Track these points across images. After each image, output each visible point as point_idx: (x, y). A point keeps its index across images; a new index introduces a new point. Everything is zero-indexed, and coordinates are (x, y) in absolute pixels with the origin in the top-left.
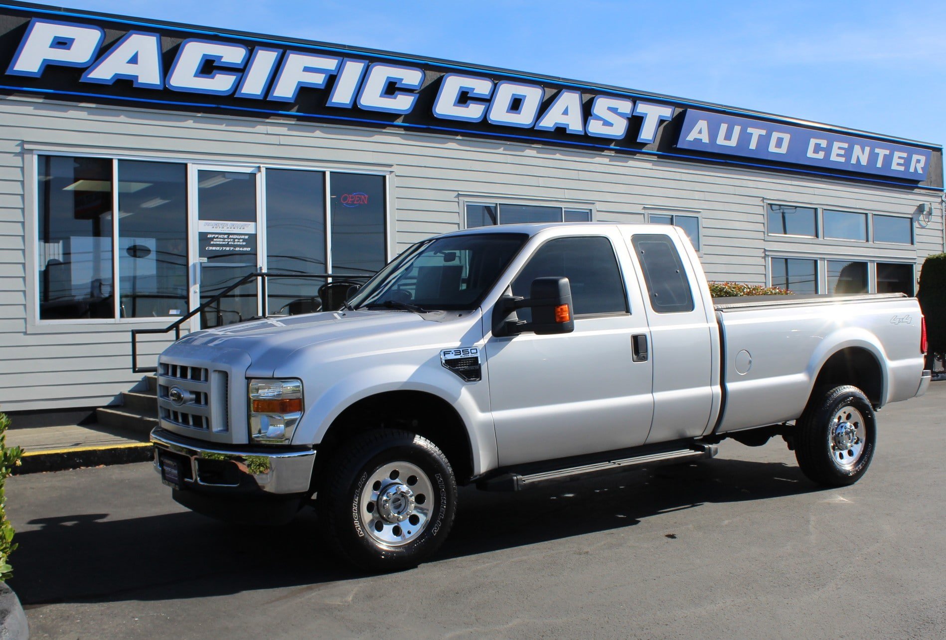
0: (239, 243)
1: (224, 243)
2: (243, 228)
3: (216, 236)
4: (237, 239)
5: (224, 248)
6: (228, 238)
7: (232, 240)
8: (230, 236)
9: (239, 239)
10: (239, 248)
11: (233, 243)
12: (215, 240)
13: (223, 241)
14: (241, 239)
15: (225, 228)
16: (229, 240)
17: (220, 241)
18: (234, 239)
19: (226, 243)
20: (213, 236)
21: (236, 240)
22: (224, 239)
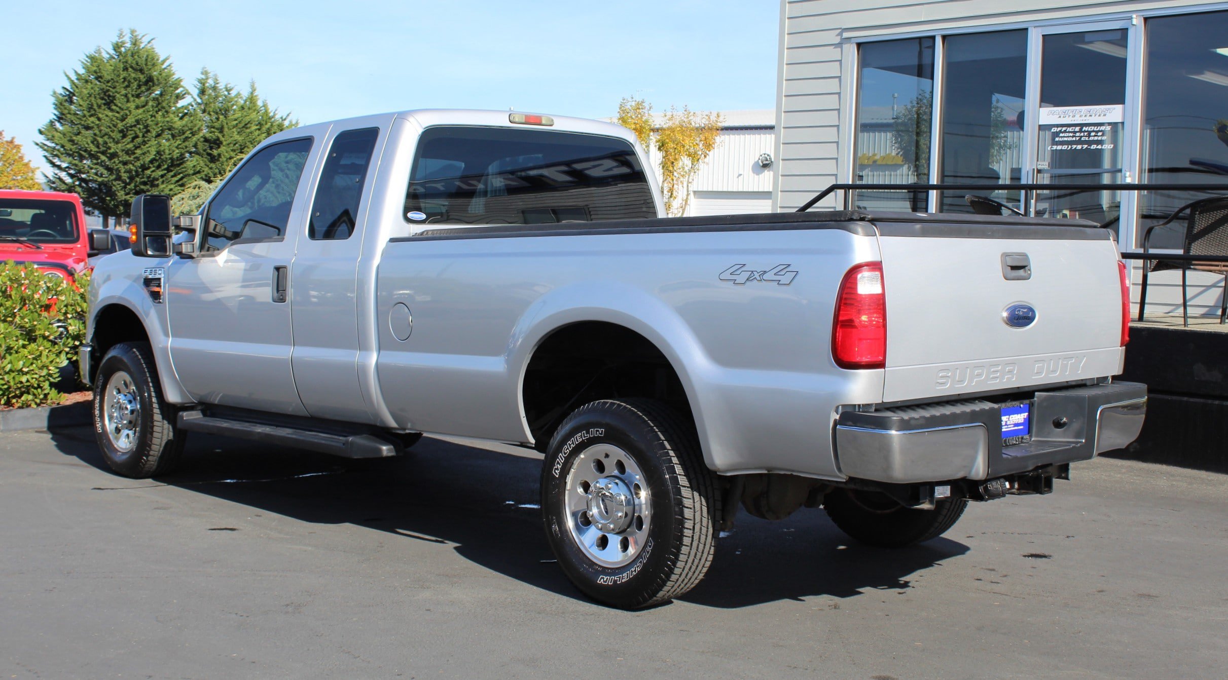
0: (1096, 138)
1: (1074, 139)
2: (1105, 115)
3: (1064, 129)
4: (1093, 131)
5: (1074, 147)
6: (1081, 131)
7: (1086, 134)
8: (1084, 129)
9: (1097, 132)
10: (1095, 146)
11: (1087, 139)
12: (1061, 135)
13: (1073, 137)
14: (1099, 131)
15: (1077, 116)
16: (1082, 134)
17: (1068, 137)
18: (1089, 132)
19: (1077, 138)
20: (1059, 129)
21: (1093, 134)
22: (1075, 132)
